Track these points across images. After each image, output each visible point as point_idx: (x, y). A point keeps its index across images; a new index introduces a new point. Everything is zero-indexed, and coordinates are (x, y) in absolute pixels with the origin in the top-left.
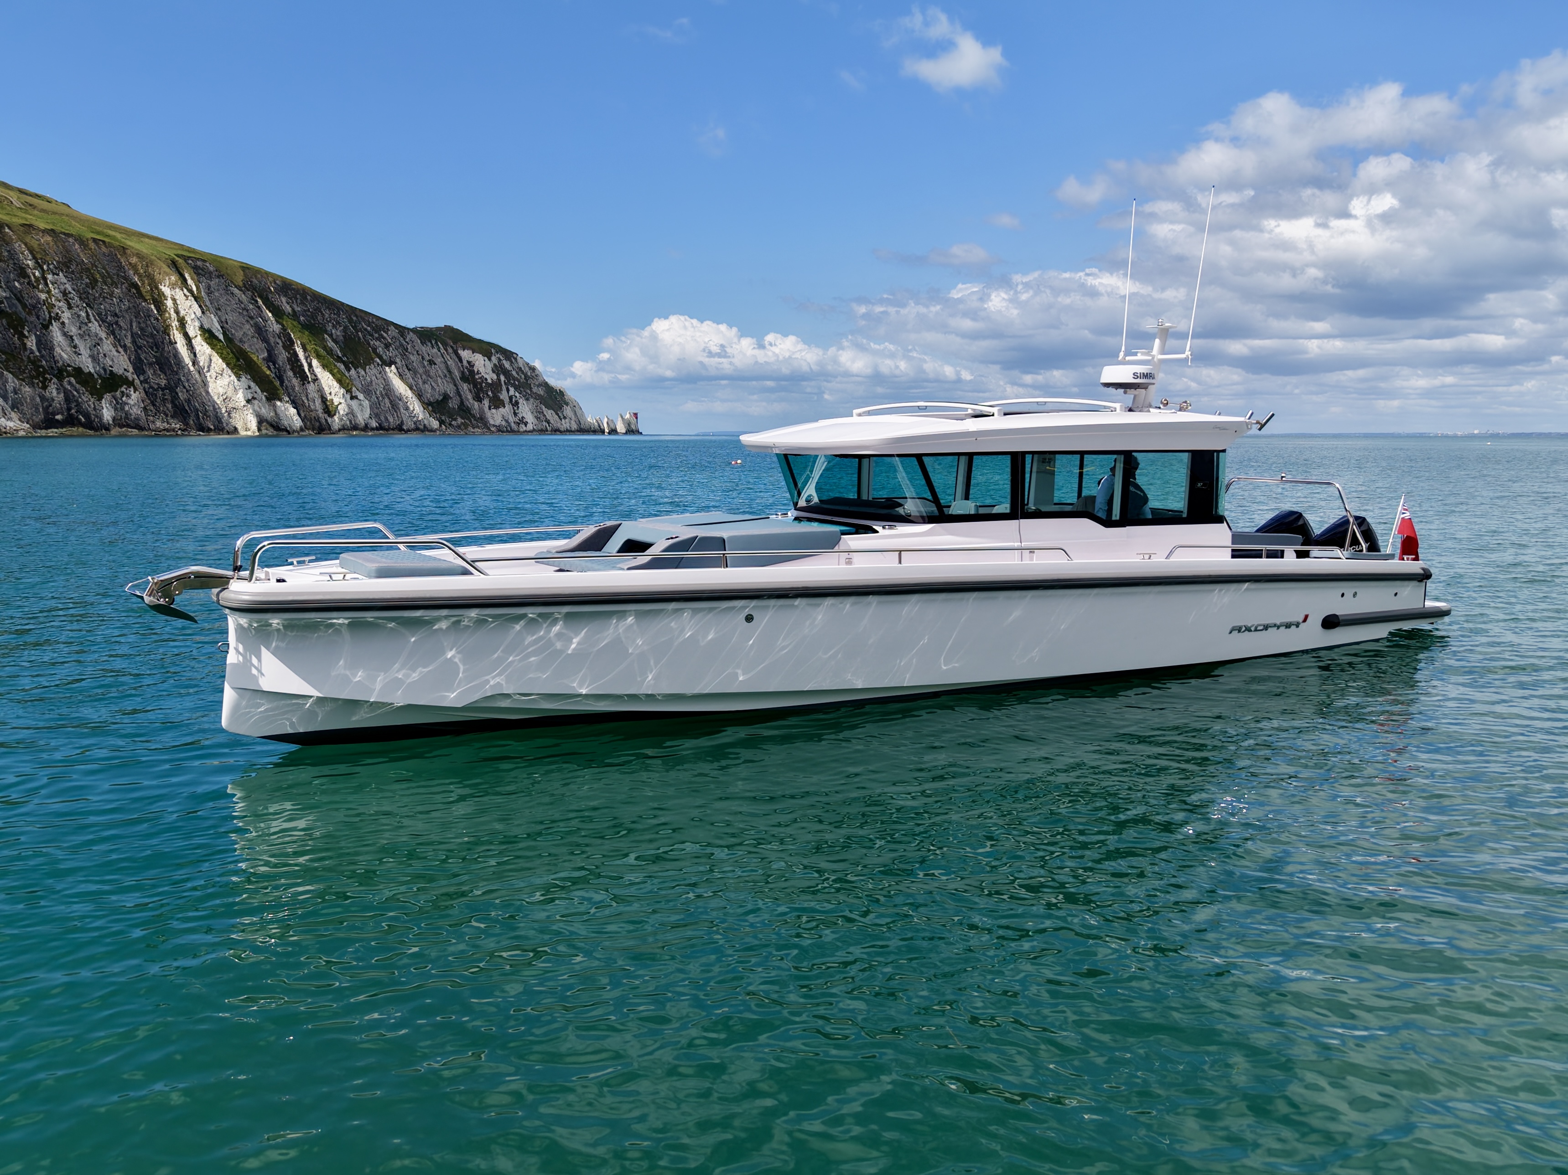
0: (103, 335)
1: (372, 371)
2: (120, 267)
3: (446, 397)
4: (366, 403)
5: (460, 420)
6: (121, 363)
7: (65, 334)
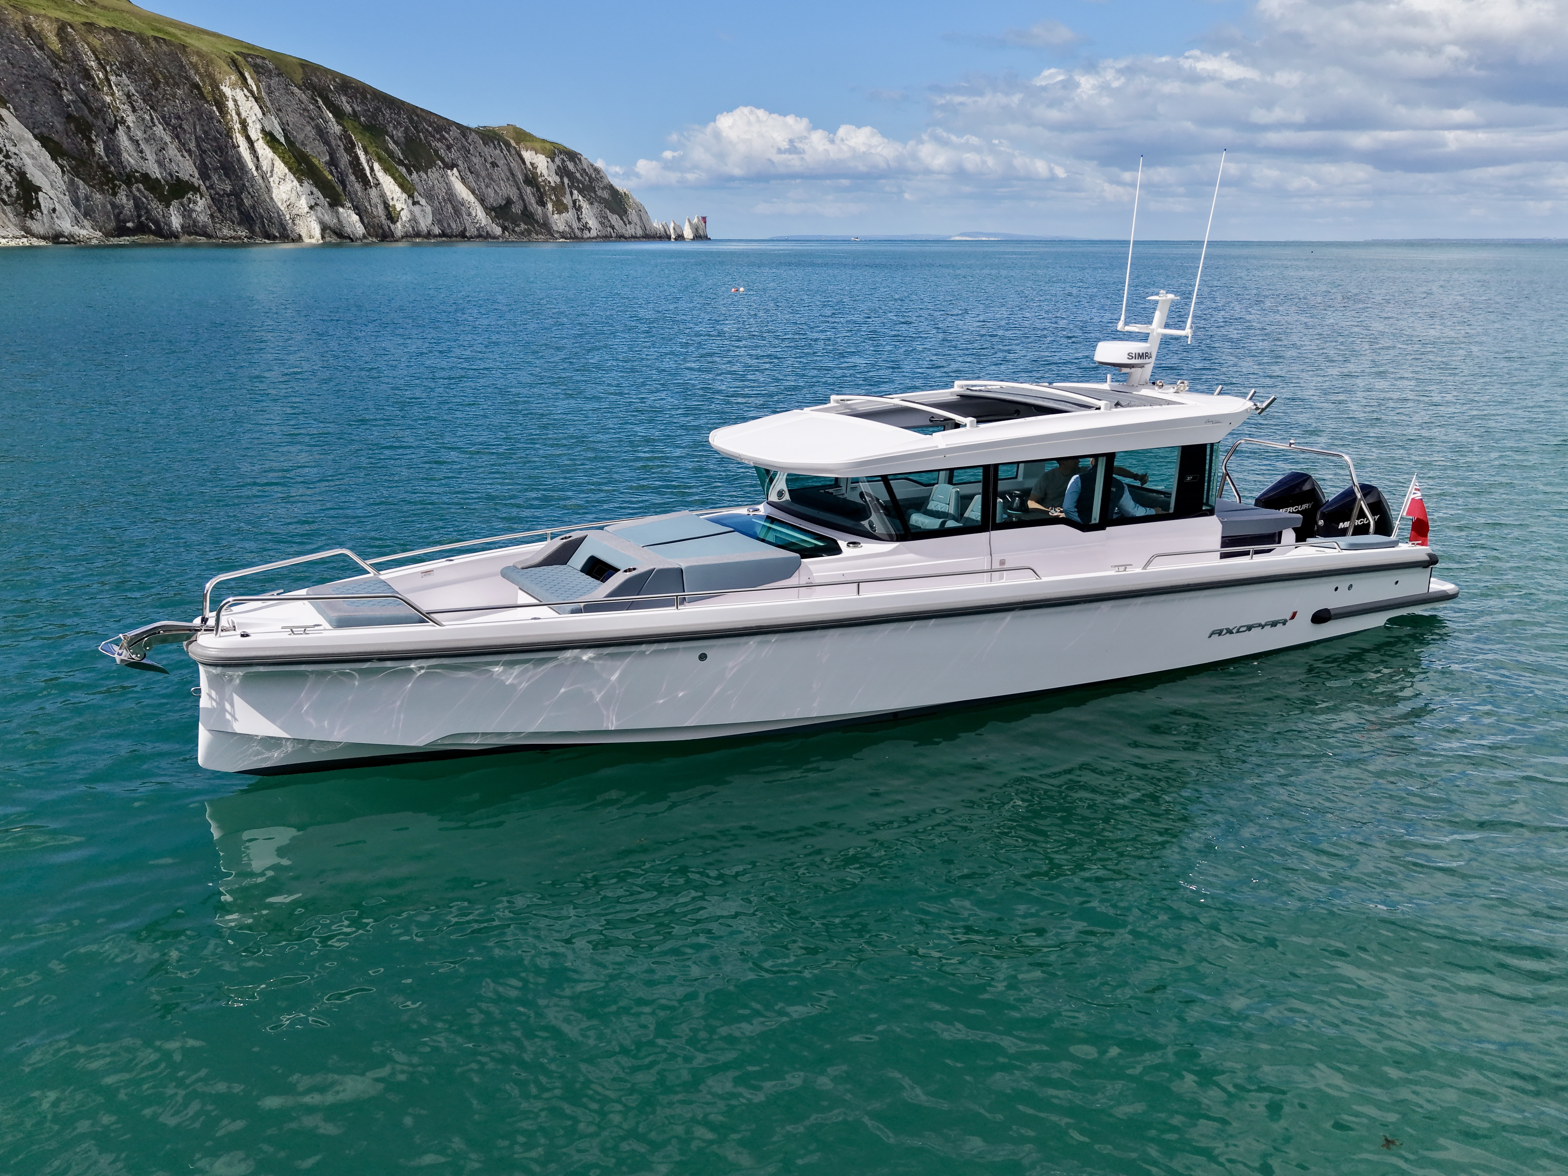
0: (168, 139)
1: (434, 174)
2: (182, 67)
3: (509, 202)
4: (428, 209)
5: (523, 226)
6: (187, 169)
7: (131, 139)
